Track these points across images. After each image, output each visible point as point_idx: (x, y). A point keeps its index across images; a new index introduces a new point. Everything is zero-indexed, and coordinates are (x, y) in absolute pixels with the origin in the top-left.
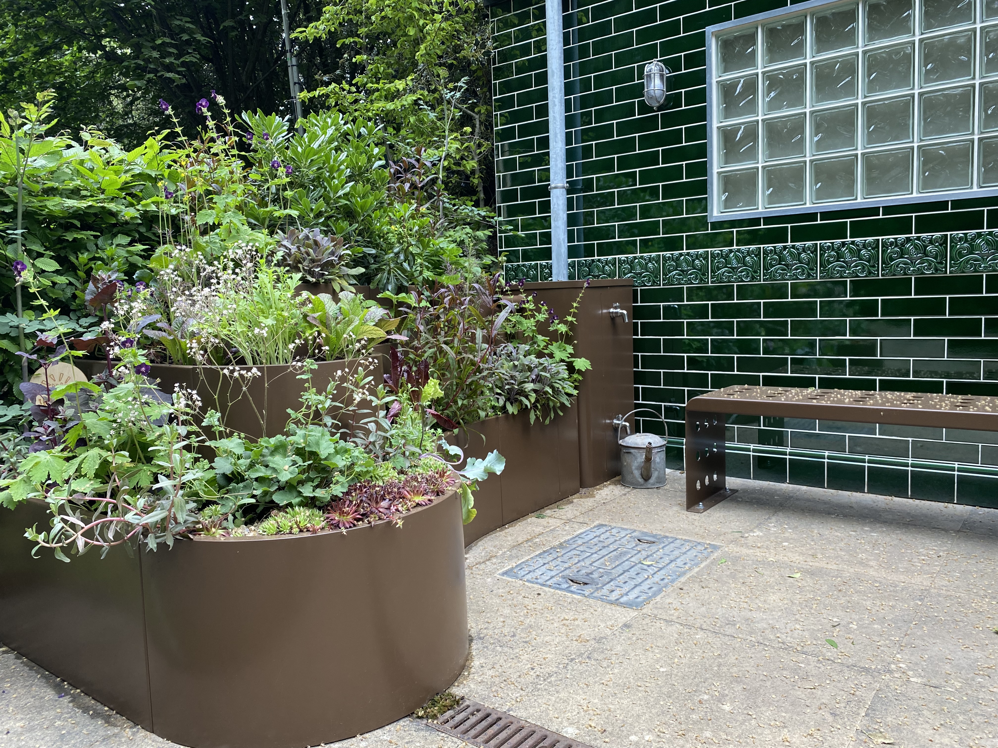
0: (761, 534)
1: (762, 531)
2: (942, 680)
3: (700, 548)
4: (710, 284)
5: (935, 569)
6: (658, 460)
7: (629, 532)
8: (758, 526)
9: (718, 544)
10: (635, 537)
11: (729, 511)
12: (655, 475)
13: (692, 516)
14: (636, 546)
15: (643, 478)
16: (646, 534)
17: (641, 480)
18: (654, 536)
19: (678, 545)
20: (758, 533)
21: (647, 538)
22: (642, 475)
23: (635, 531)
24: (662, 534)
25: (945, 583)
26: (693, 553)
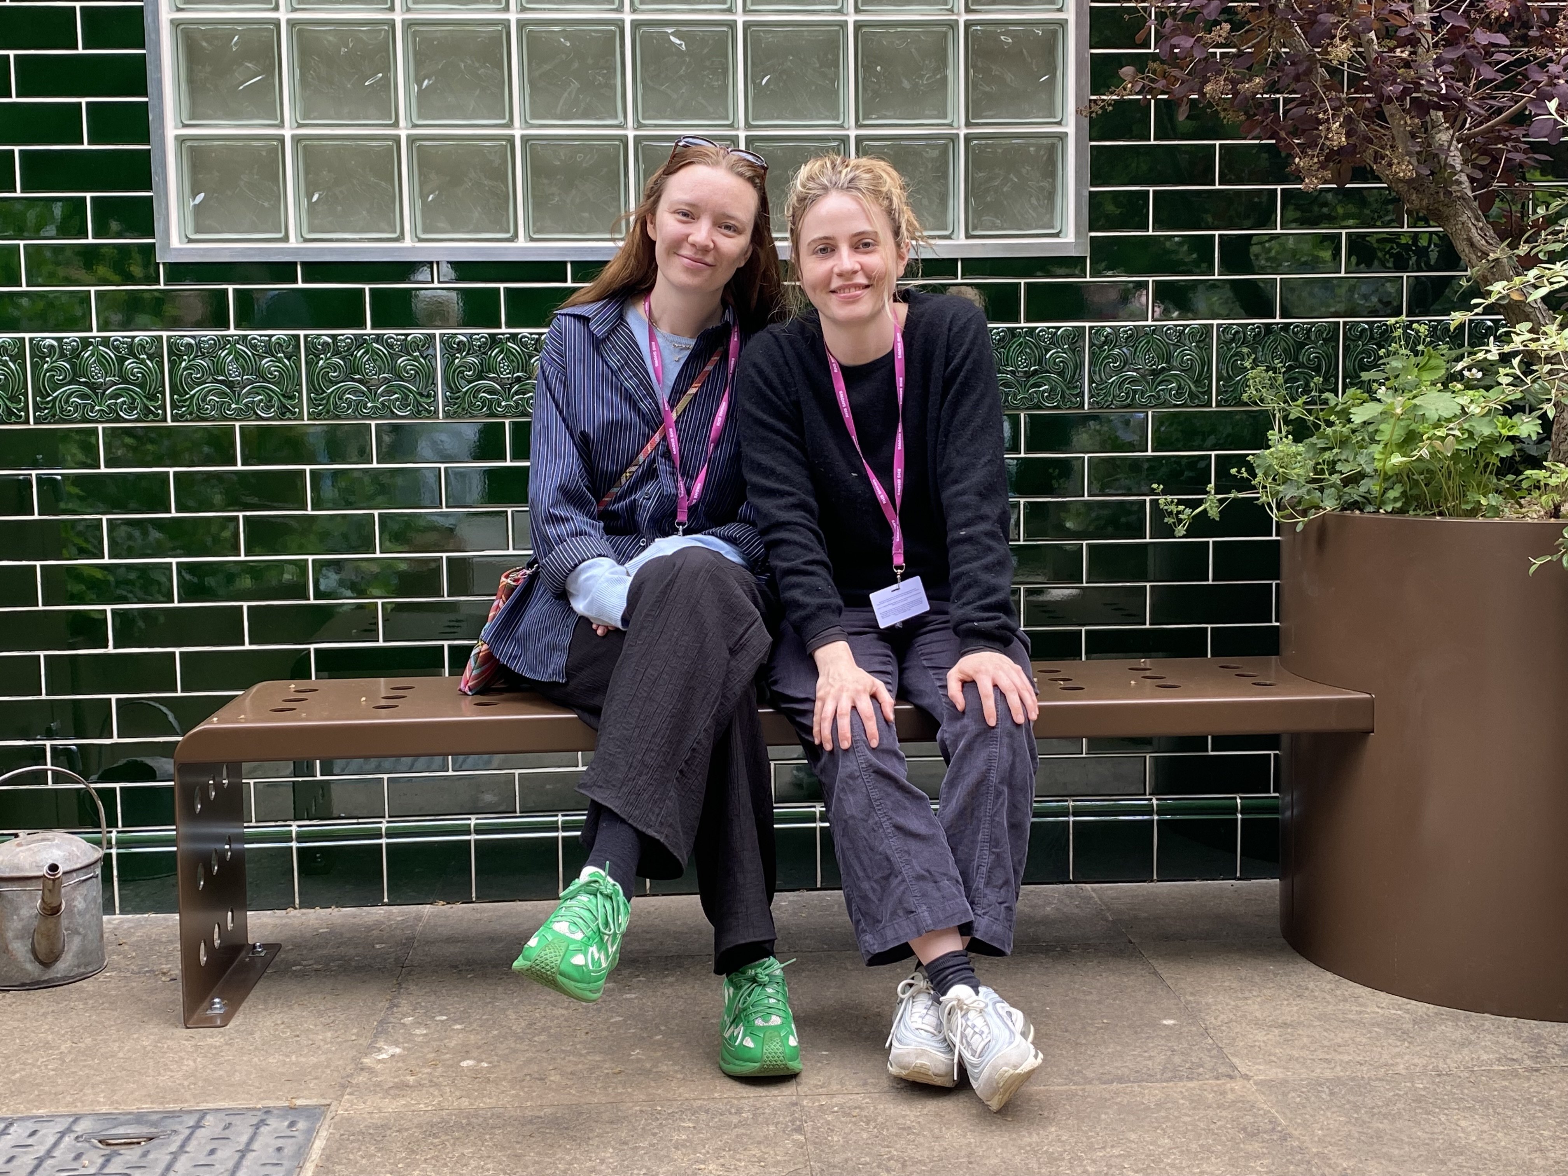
0: (398, 1051)
1: (396, 1044)
3: (277, 1125)
4: (170, 423)
6: (79, 904)
7: (61, 1125)
8: (381, 1031)
9: (314, 1102)
10: (92, 1135)
11: (290, 1007)
12: (72, 948)
13: (211, 1038)
14: (108, 1161)
15: (36, 958)
16: (111, 1119)
17: (32, 968)
18: (139, 1118)
19: (218, 1131)
20: (389, 1051)
21: (121, 1130)
22: (34, 951)
23: (77, 1119)
24: (157, 1108)
26: (265, 1141)
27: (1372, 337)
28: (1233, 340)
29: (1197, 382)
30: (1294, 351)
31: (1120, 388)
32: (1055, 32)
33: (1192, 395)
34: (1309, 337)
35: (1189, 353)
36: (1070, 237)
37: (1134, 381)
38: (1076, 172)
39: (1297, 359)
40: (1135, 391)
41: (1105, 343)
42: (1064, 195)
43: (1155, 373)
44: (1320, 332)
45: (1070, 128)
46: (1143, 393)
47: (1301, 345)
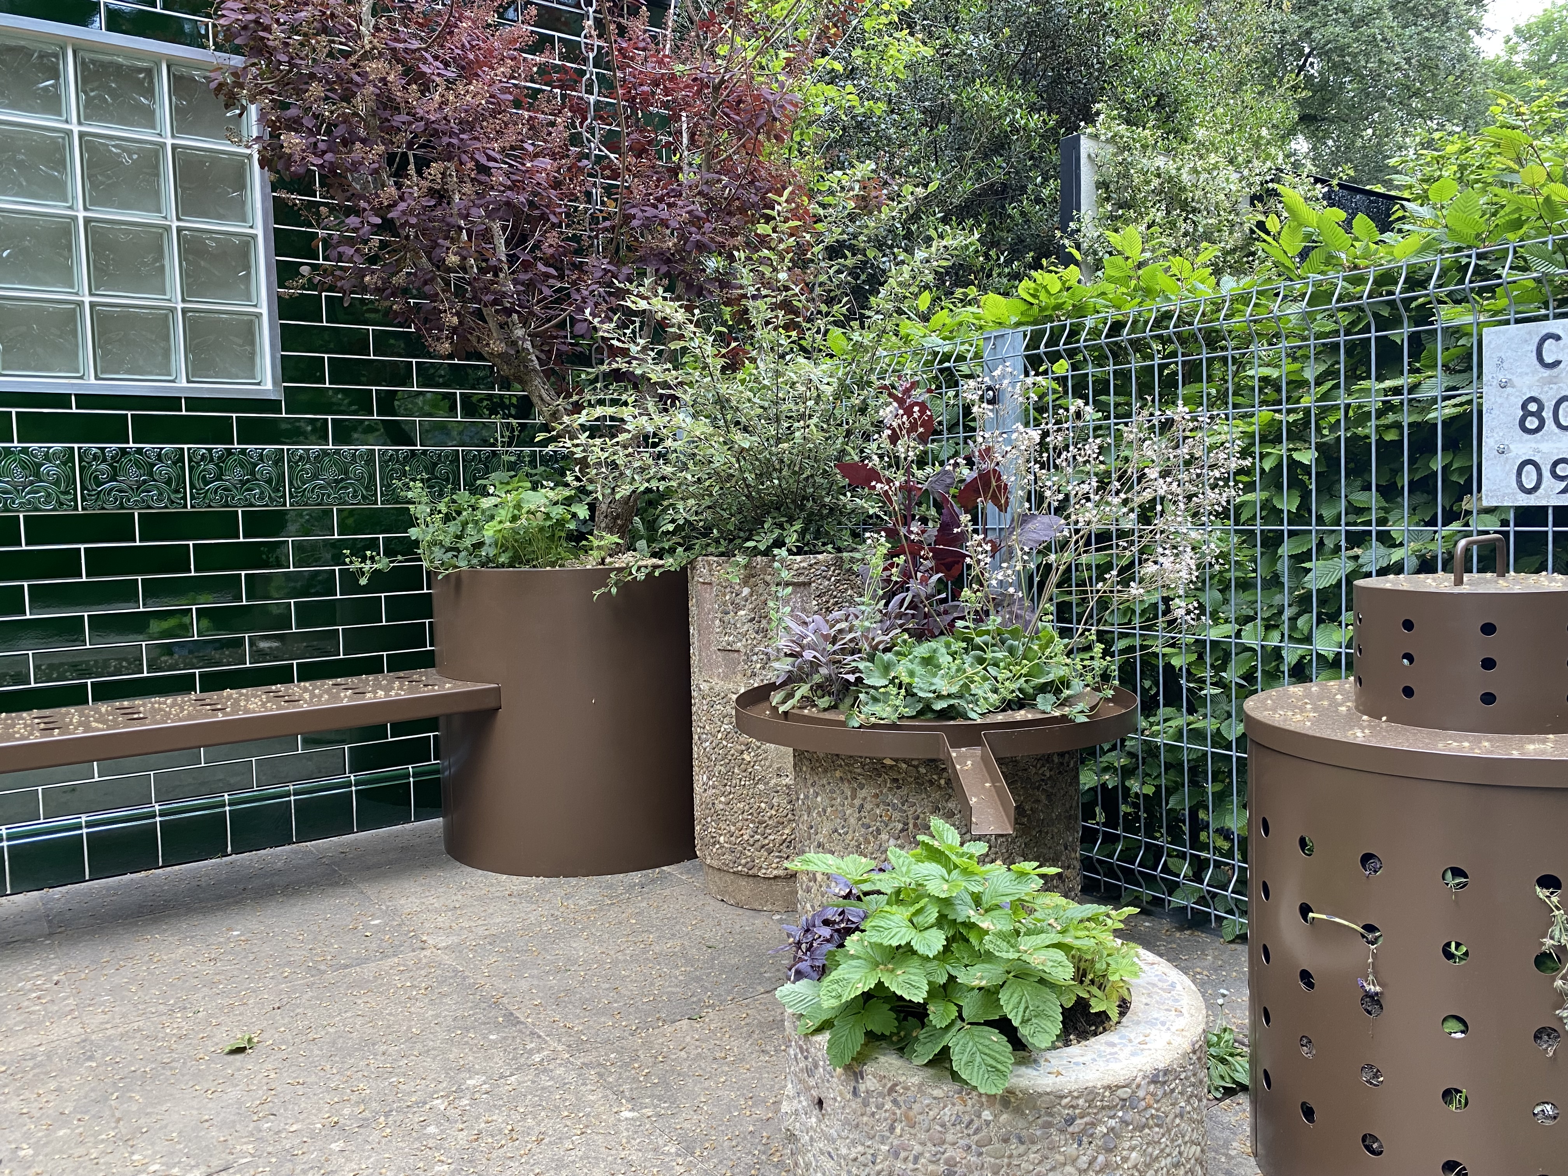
2: (223, 1155)
5: (68, 1005)
25: (102, 1018)
27: (480, 460)
28: (390, 460)
29: (367, 488)
30: (431, 468)
31: (313, 491)
32: (248, 243)
33: (363, 497)
34: (440, 460)
35: (359, 468)
36: (269, 385)
37: (322, 487)
38: (271, 341)
39: (433, 474)
40: (323, 495)
41: (299, 460)
42: (262, 357)
43: (337, 482)
44: (447, 457)
45: (264, 310)
46: (329, 496)
47: (435, 465)
